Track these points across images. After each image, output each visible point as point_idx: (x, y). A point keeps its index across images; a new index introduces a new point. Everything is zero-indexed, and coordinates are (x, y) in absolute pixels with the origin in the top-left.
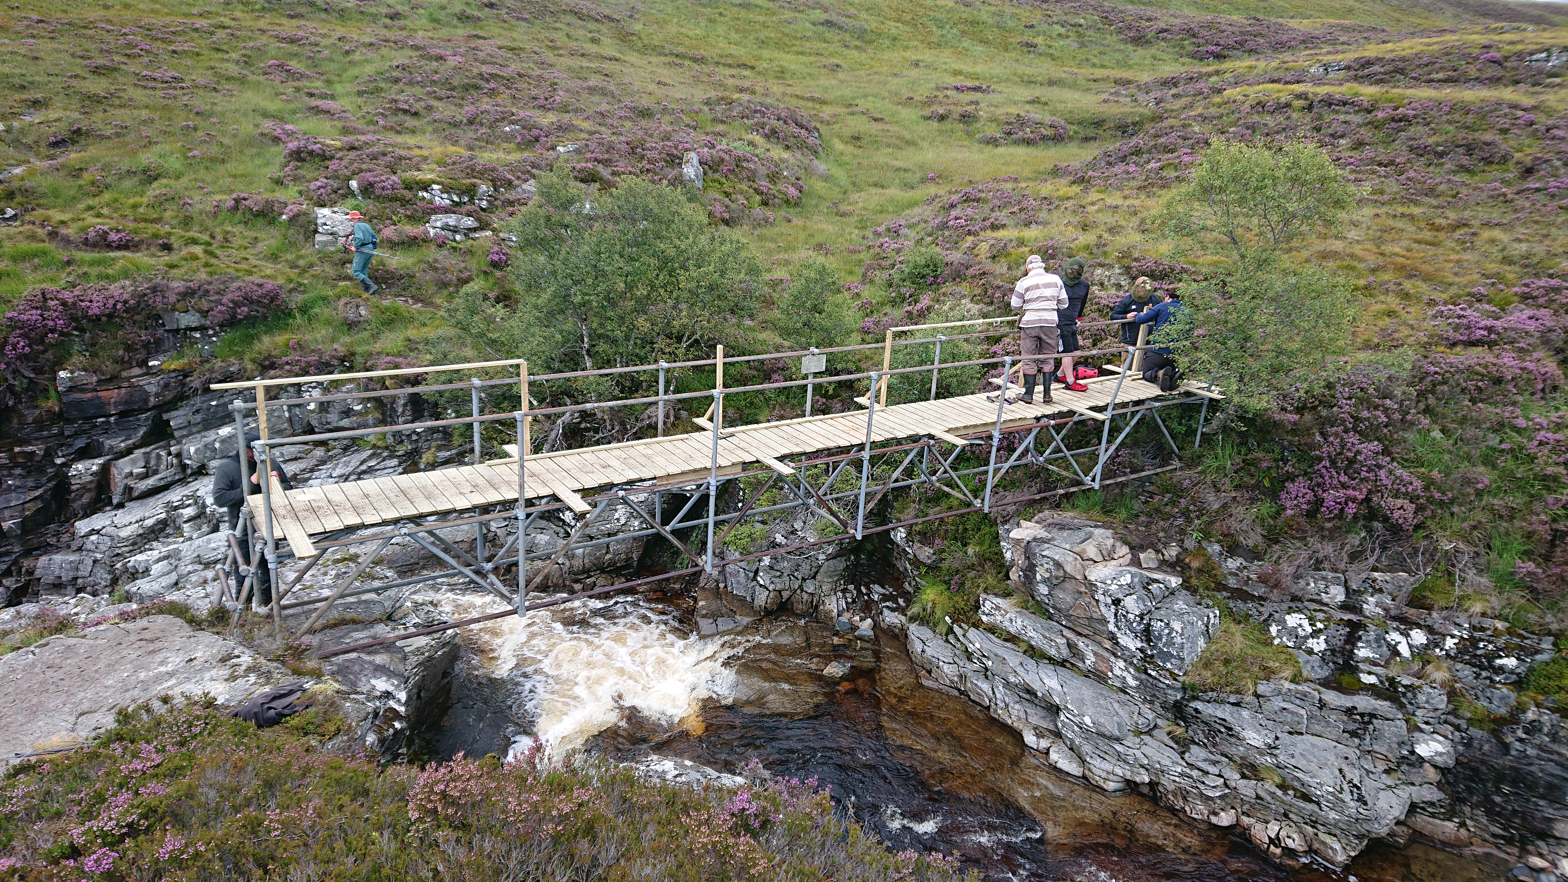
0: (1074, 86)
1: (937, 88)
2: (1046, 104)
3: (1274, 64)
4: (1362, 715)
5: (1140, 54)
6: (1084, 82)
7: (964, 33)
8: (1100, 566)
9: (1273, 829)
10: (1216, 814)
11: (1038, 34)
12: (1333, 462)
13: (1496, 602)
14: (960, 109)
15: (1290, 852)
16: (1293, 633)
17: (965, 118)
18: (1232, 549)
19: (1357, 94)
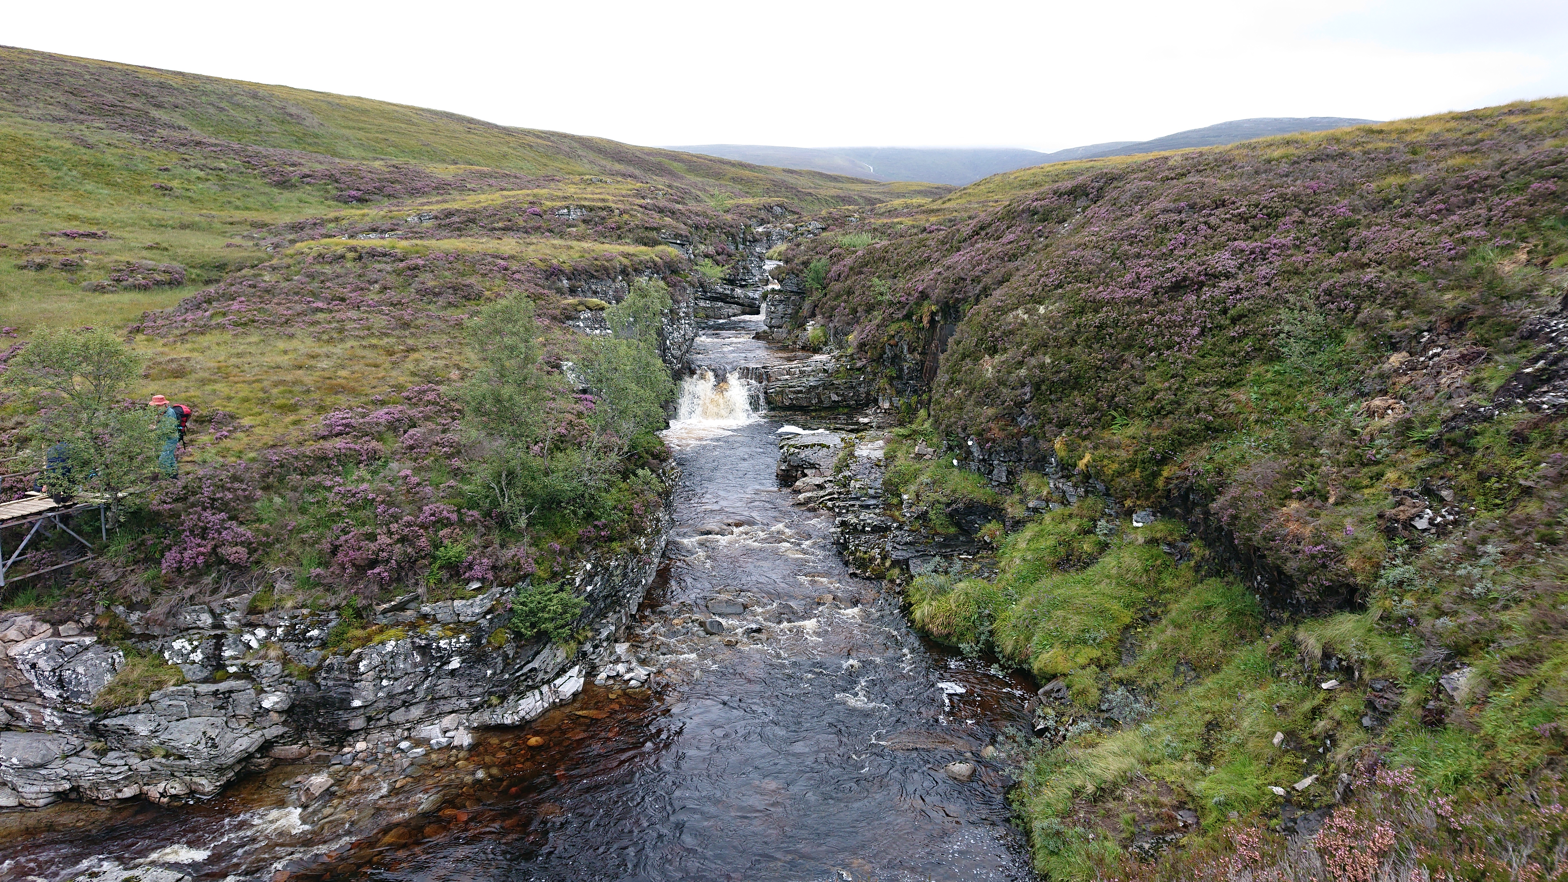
0: (208, 229)
1: (42, 235)
2: (166, 249)
3: (382, 213)
4: (224, 693)
5: (284, 197)
6: (219, 226)
7: (85, 175)
8: (21, 644)
9: (161, 787)
10: (120, 791)
11: (174, 177)
12: (192, 532)
13: (300, 597)
14: (61, 258)
15: (174, 797)
16: (179, 653)
17: (67, 266)
18: (131, 607)
19: (393, 248)
